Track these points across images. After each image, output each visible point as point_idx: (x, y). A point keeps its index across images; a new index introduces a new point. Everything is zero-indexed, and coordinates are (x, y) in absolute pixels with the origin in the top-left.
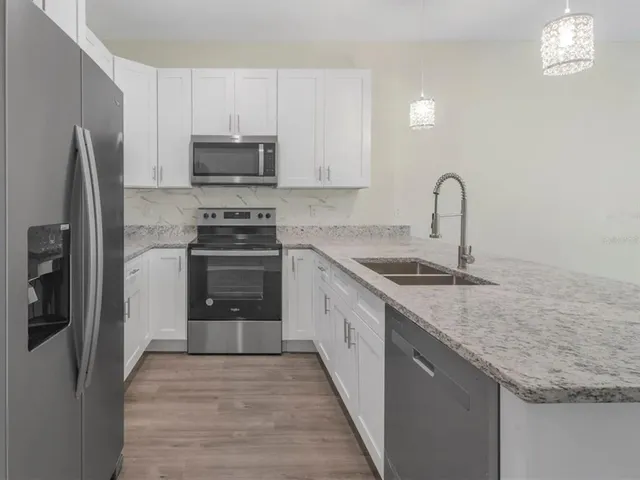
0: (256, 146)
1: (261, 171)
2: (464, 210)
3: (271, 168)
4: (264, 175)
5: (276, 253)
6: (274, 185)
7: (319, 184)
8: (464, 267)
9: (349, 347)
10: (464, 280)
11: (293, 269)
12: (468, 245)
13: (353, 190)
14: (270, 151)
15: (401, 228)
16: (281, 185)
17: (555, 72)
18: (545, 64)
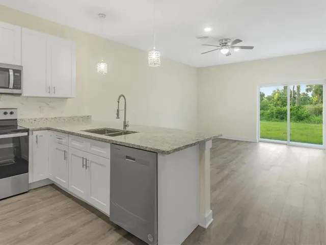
0: (7, 70)
1: (11, 85)
2: (125, 108)
3: (18, 85)
4: (13, 89)
5: (26, 134)
6: (20, 95)
7: (48, 95)
8: (125, 129)
9: (86, 168)
10: (127, 133)
11: (37, 142)
12: (127, 120)
13: (64, 99)
14: (18, 74)
15: (88, 116)
16: (24, 95)
17: (153, 66)
18: (149, 63)
